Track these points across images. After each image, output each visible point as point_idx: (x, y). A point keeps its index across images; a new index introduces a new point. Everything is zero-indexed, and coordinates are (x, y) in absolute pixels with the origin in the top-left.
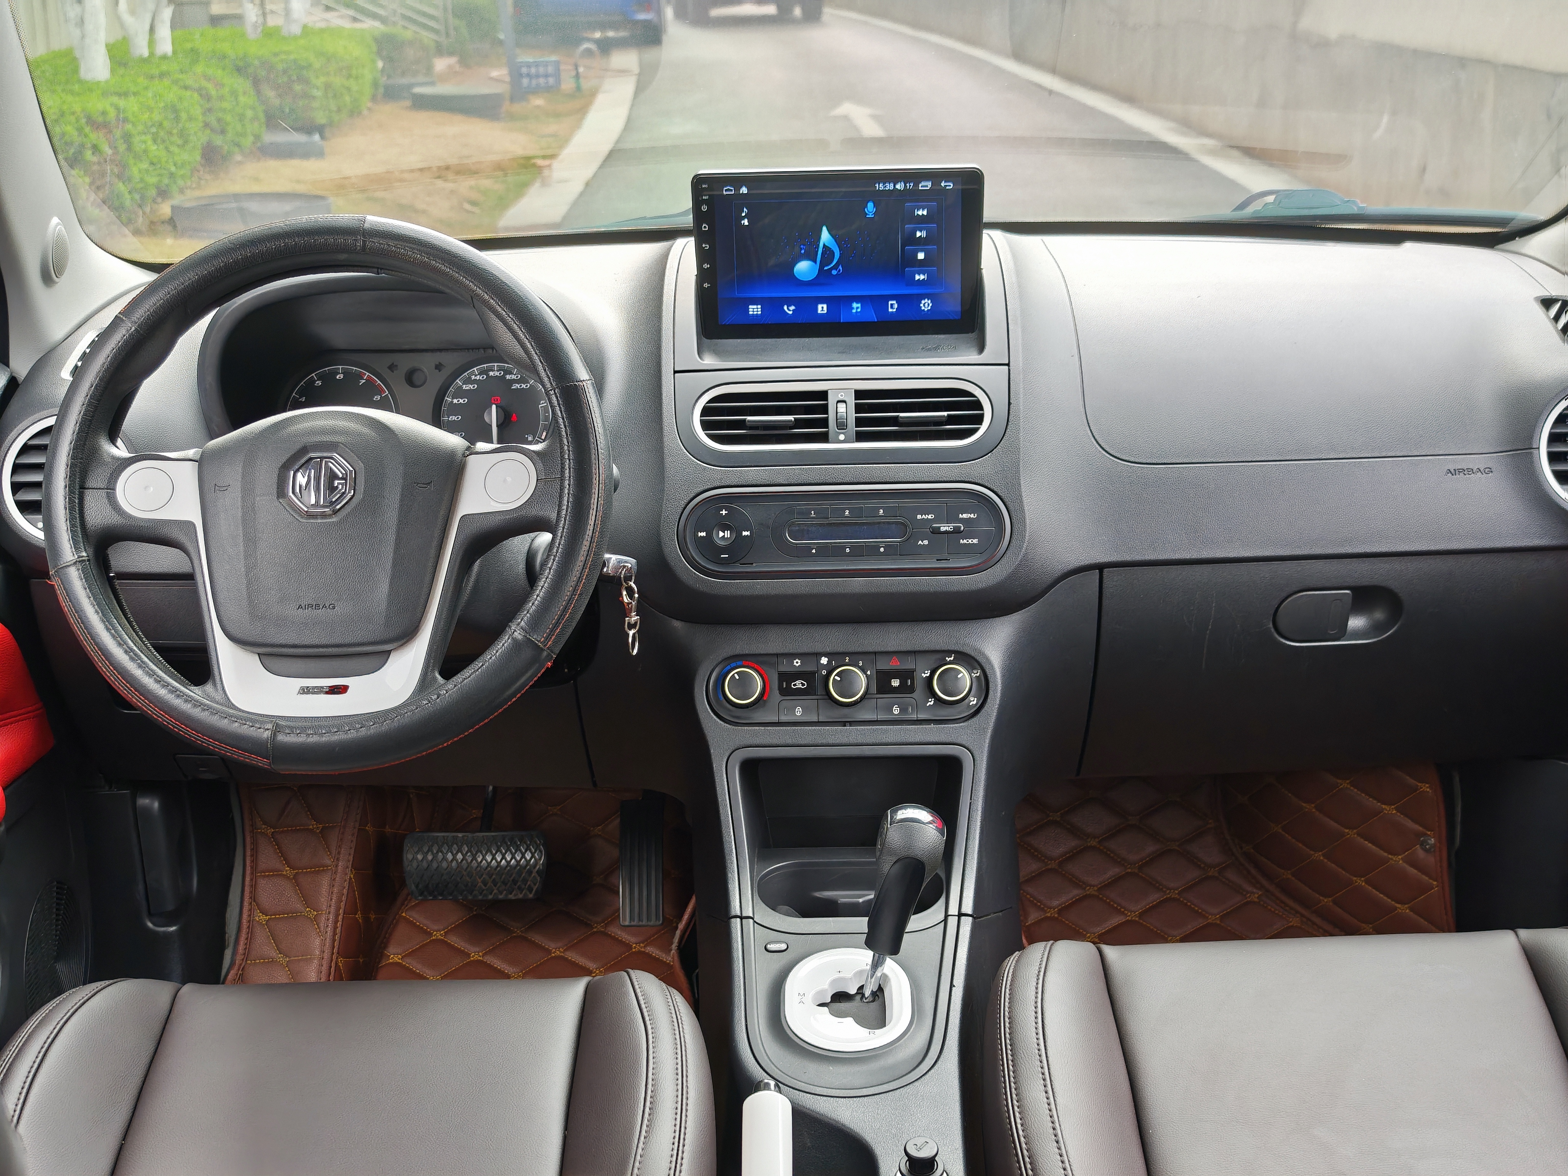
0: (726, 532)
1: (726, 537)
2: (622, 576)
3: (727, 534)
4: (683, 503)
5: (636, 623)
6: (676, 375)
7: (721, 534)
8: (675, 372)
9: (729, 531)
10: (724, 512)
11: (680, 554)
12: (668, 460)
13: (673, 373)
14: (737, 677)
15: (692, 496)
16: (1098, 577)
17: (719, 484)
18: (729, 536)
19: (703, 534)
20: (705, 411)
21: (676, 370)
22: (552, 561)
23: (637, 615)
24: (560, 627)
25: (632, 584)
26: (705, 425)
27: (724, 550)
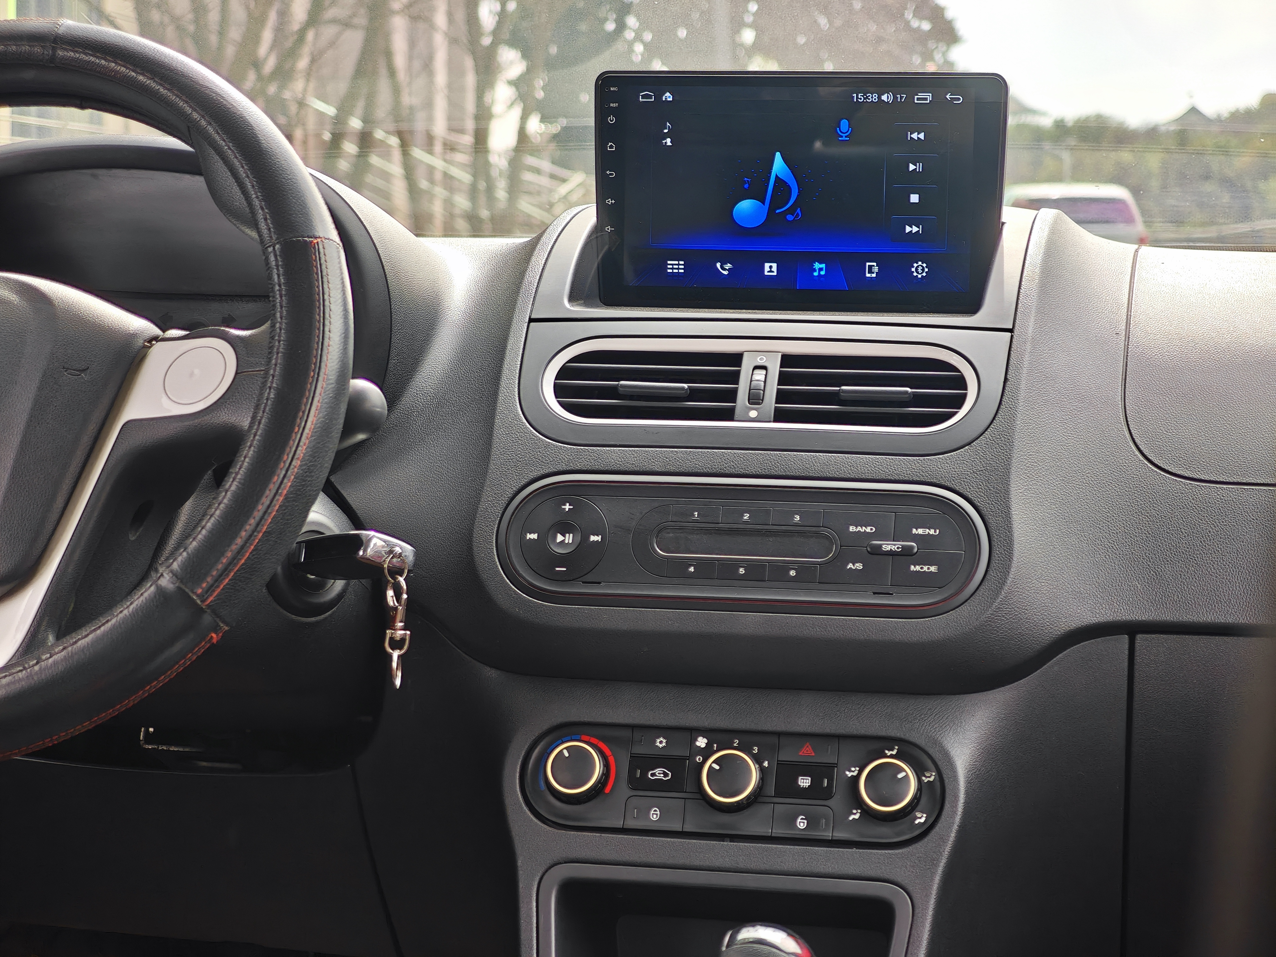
0: (567, 535)
1: (566, 542)
2: (386, 566)
3: (569, 538)
4: (510, 493)
5: (403, 640)
6: (532, 324)
7: (560, 538)
8: (531, 320)
9: (571, 535)
10: (567, 507)
11: (498, 563)
12: (499, 432)
13: (527, 320)
14: (566, 754)
15: (524, 482)
16: (1127, 646)
17: (565, 468)
18: (570, 542)
19: (534, 536)
20: (563, 373)
21: (533, 317)
22: (231, 480)
23: (404, 629)
24: (230, 577)
25: (401, 580)
26: (559, 391)
27: (562, 560)
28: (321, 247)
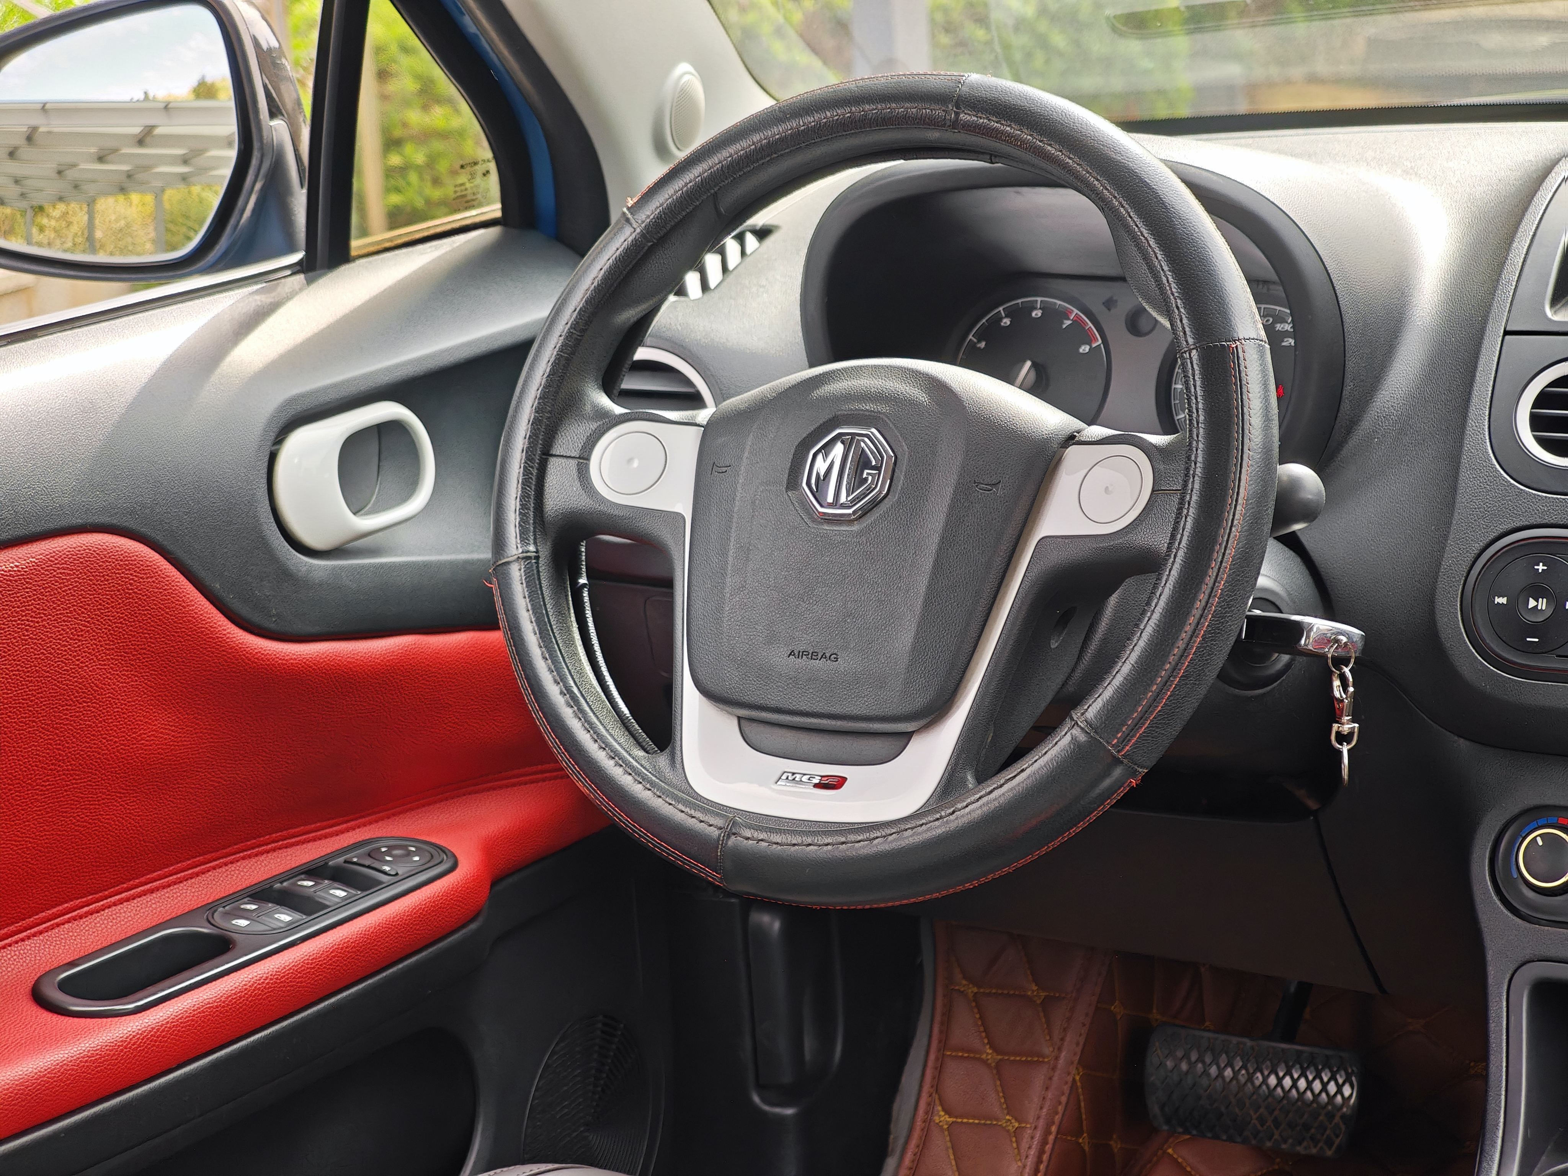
0: (1540, 600)
1: (1539, 608)
2: (1330, 656)
3: (1542, 604)
4: (1477, 547)
5: (1351, 734)
6: (1507, 337)
7: (1532, 603)
8: (1507, 333)
9: (1545, 600)
10: (1541, 567)
11: (1463, 630)
12: (1465, 475)
13: (1502, 331)
14: (1540, 843)
15: (1492, 536)
17: (1539, 521)
18: (1544, 608)
19: (1502, 600)
20: (1542, 400)
21: (1508, 329)
22: (1147, 619)
23: (1353, 721)
24: (1146, 725)
25: (1347, 670)
26: (1537, 423)
27: (1533, 629)
28: (1240, 351)
